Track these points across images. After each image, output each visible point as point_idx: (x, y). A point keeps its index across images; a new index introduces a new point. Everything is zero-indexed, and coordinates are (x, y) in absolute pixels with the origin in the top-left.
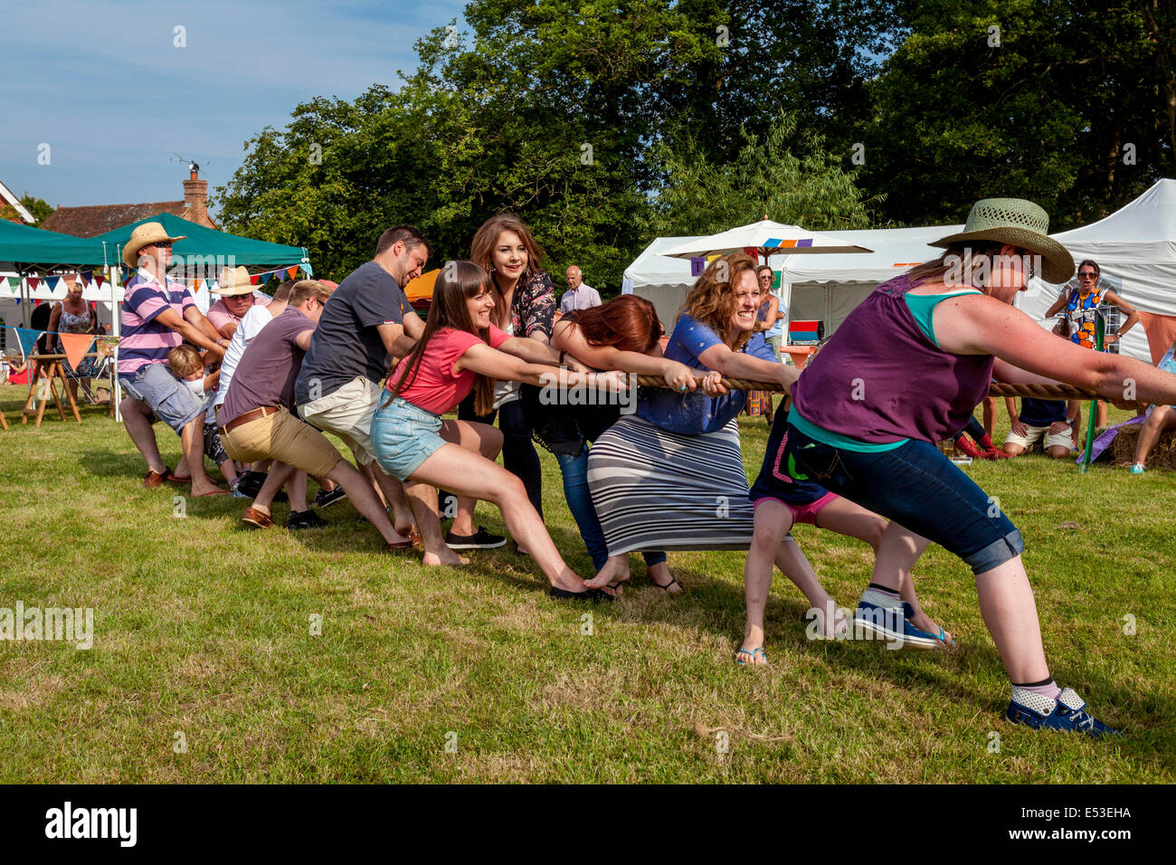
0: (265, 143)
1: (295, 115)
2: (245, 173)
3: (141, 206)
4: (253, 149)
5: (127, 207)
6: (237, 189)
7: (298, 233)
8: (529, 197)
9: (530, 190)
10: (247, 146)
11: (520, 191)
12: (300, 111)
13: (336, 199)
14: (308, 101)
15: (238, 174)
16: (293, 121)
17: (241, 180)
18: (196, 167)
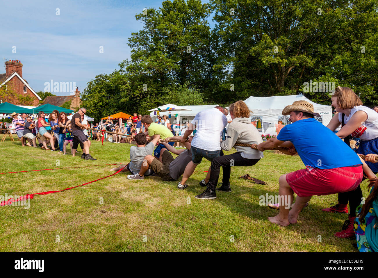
0: (91, 83)
1: (96, 78)
2: (86, 89)
3: (65, 96)
4: (89, 84)
5: (62, 96)
6: (85, 93)
7: (95, 103)
8: (139, 97)
9: (140, 96)
10: (87, 83)
11: (138, 96)
12: (97, 77)
13: (104, 96)
14: (98, 75)
15: (85, 90)
16: (96, 79)
17: (85, 91)
18: (77, 88)
